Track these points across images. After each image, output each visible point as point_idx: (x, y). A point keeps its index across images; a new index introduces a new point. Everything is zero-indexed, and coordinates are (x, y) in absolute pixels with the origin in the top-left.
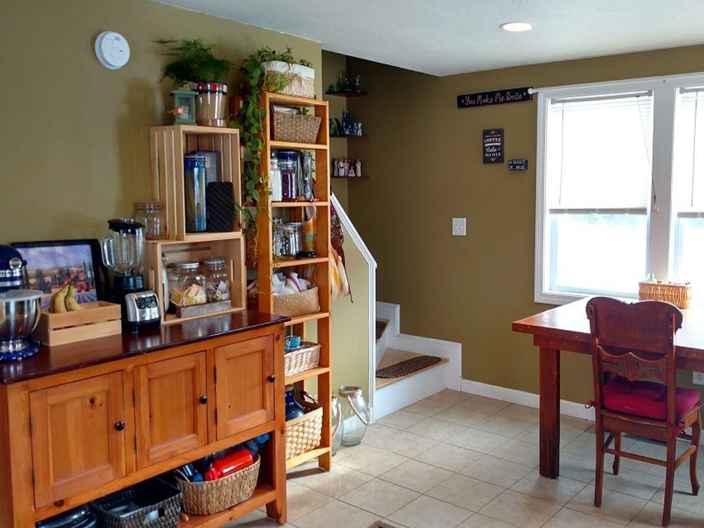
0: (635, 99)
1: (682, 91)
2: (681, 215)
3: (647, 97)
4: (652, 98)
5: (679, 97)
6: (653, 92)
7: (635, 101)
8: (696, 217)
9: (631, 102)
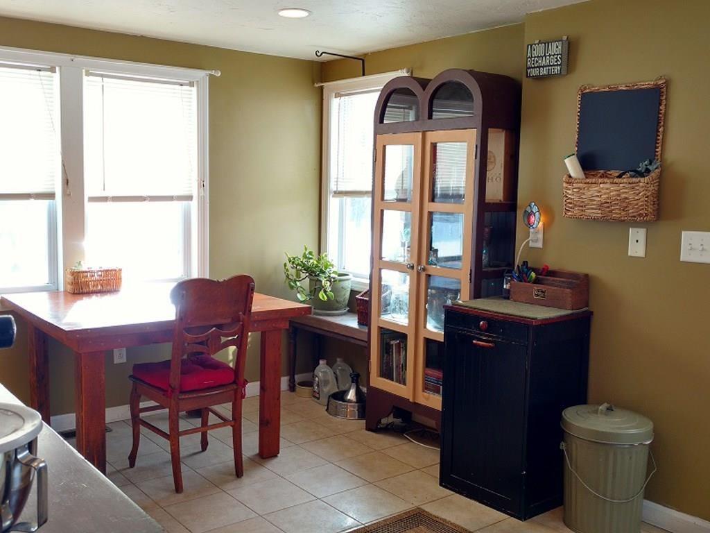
0: (37, 73)
1: (88, 74)
2: (92, 199)
3: (50, 73)
4: (57, 76)
5: (86, 80)
6: (57, 69)
7: (36, 75)
8: (106, 201)
9: (30, 75)
